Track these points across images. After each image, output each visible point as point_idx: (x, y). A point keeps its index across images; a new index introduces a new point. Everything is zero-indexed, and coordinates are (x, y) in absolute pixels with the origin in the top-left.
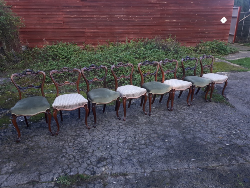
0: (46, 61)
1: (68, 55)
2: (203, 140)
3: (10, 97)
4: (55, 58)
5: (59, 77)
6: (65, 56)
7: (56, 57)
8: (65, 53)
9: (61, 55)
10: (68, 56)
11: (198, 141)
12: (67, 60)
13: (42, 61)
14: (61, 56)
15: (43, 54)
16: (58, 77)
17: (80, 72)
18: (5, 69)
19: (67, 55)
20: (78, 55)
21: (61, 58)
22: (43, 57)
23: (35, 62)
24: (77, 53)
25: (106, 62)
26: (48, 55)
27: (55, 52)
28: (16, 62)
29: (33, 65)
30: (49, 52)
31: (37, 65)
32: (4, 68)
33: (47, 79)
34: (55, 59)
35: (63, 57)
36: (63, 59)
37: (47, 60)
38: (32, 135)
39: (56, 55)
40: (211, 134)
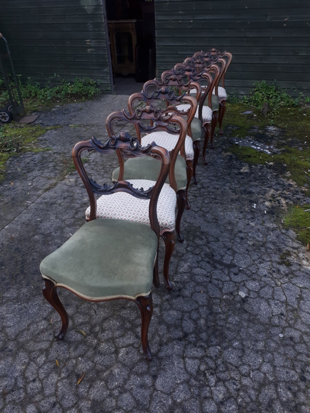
2: (17, 300)
11: (24, 290)
40: (17, 336)
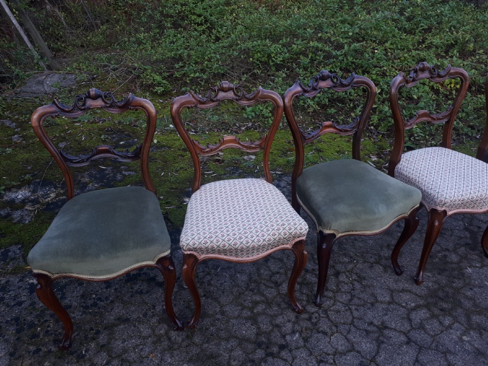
0: (158, 31)
1: (211, 16)
3: (65, 138)
4: (180, 22)
5: (191, 80)
6: (205, 18)
7: (183, 19)
8: (204, 9)
9: (194, 14)
10: (213, 18)
12: (208, 28)
13: (148, 30)
14: (195, 17)
15: (150, 11)
16: (188, 82)
17: (281, 103)
18: (65, 47)
19: (208, 14)
20: (234, 15)
21: (195, 24)
22: (151, 17)
23: (132, 31)
24: (233, 9)
25: (320, 39)
26: (162, 13)
27: (179, 7)
28: (90, 28)
29: (126, 39)
30: (165, 6)
31: (138, 39)
32: (63, 45)
33: (160, 84)
34: (180, 26)
35: (199, 20)
36: (198, 24)
37: (161, 27)
38: (111, 318)
39: (182, 14)
